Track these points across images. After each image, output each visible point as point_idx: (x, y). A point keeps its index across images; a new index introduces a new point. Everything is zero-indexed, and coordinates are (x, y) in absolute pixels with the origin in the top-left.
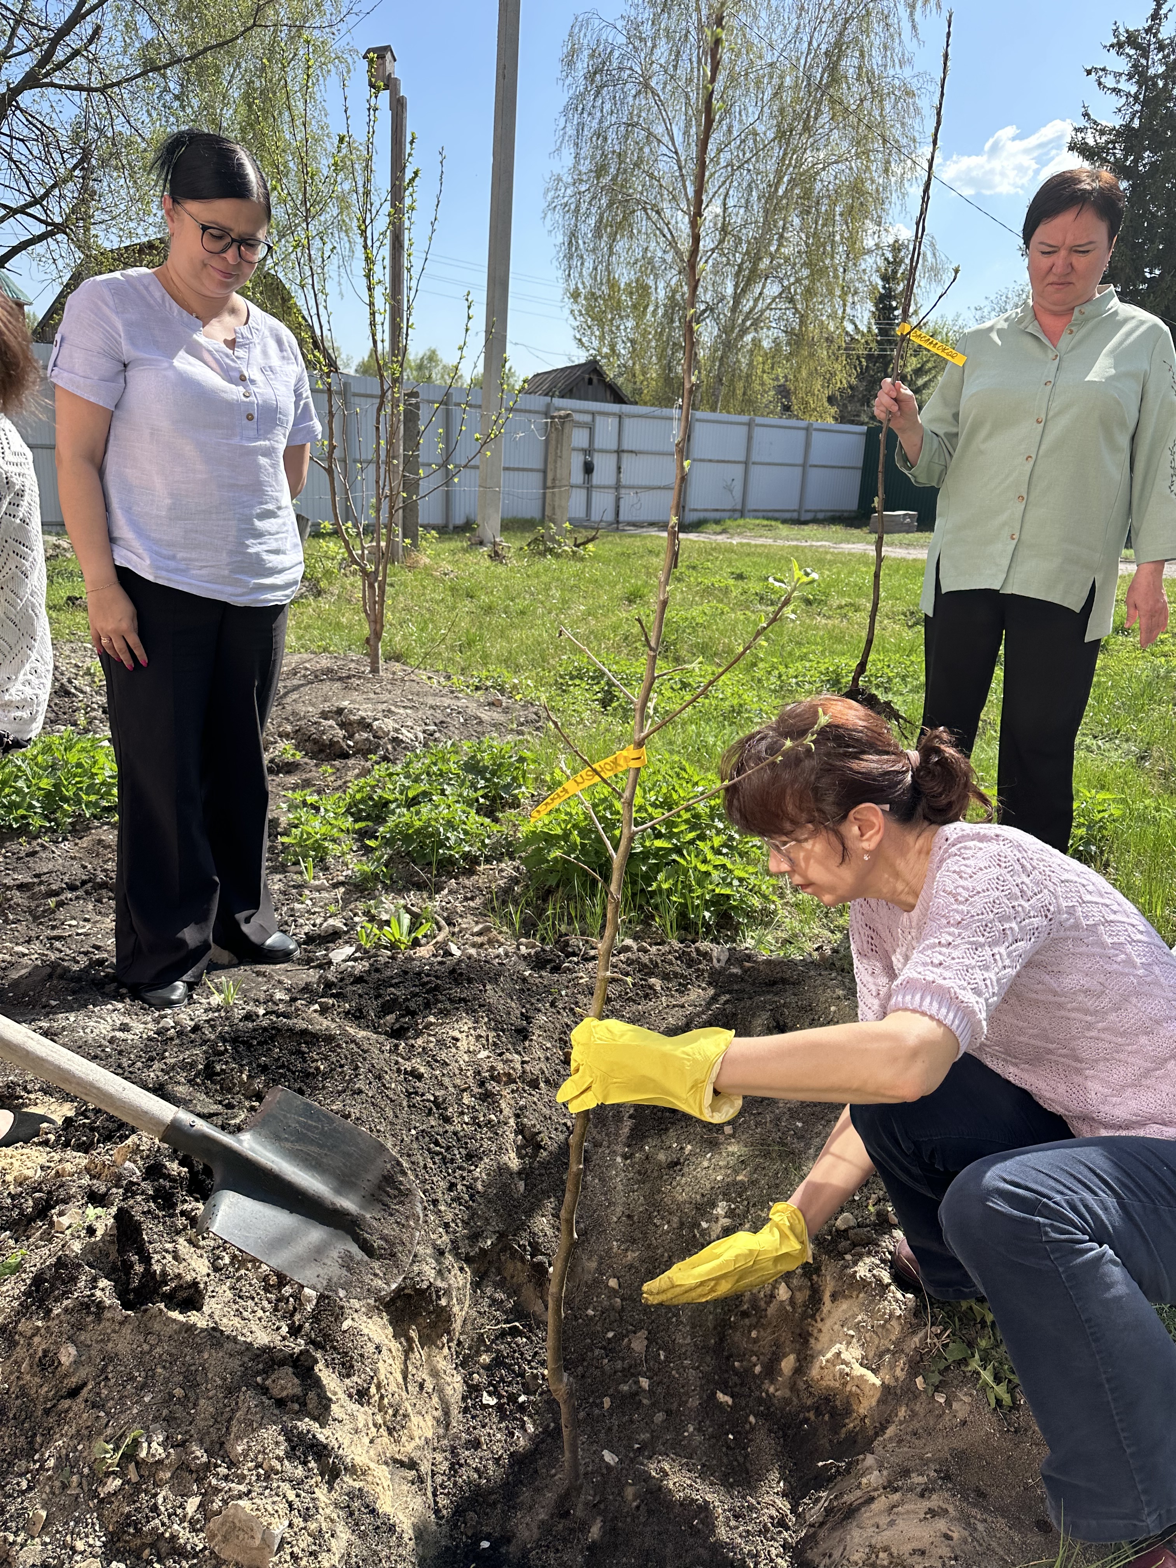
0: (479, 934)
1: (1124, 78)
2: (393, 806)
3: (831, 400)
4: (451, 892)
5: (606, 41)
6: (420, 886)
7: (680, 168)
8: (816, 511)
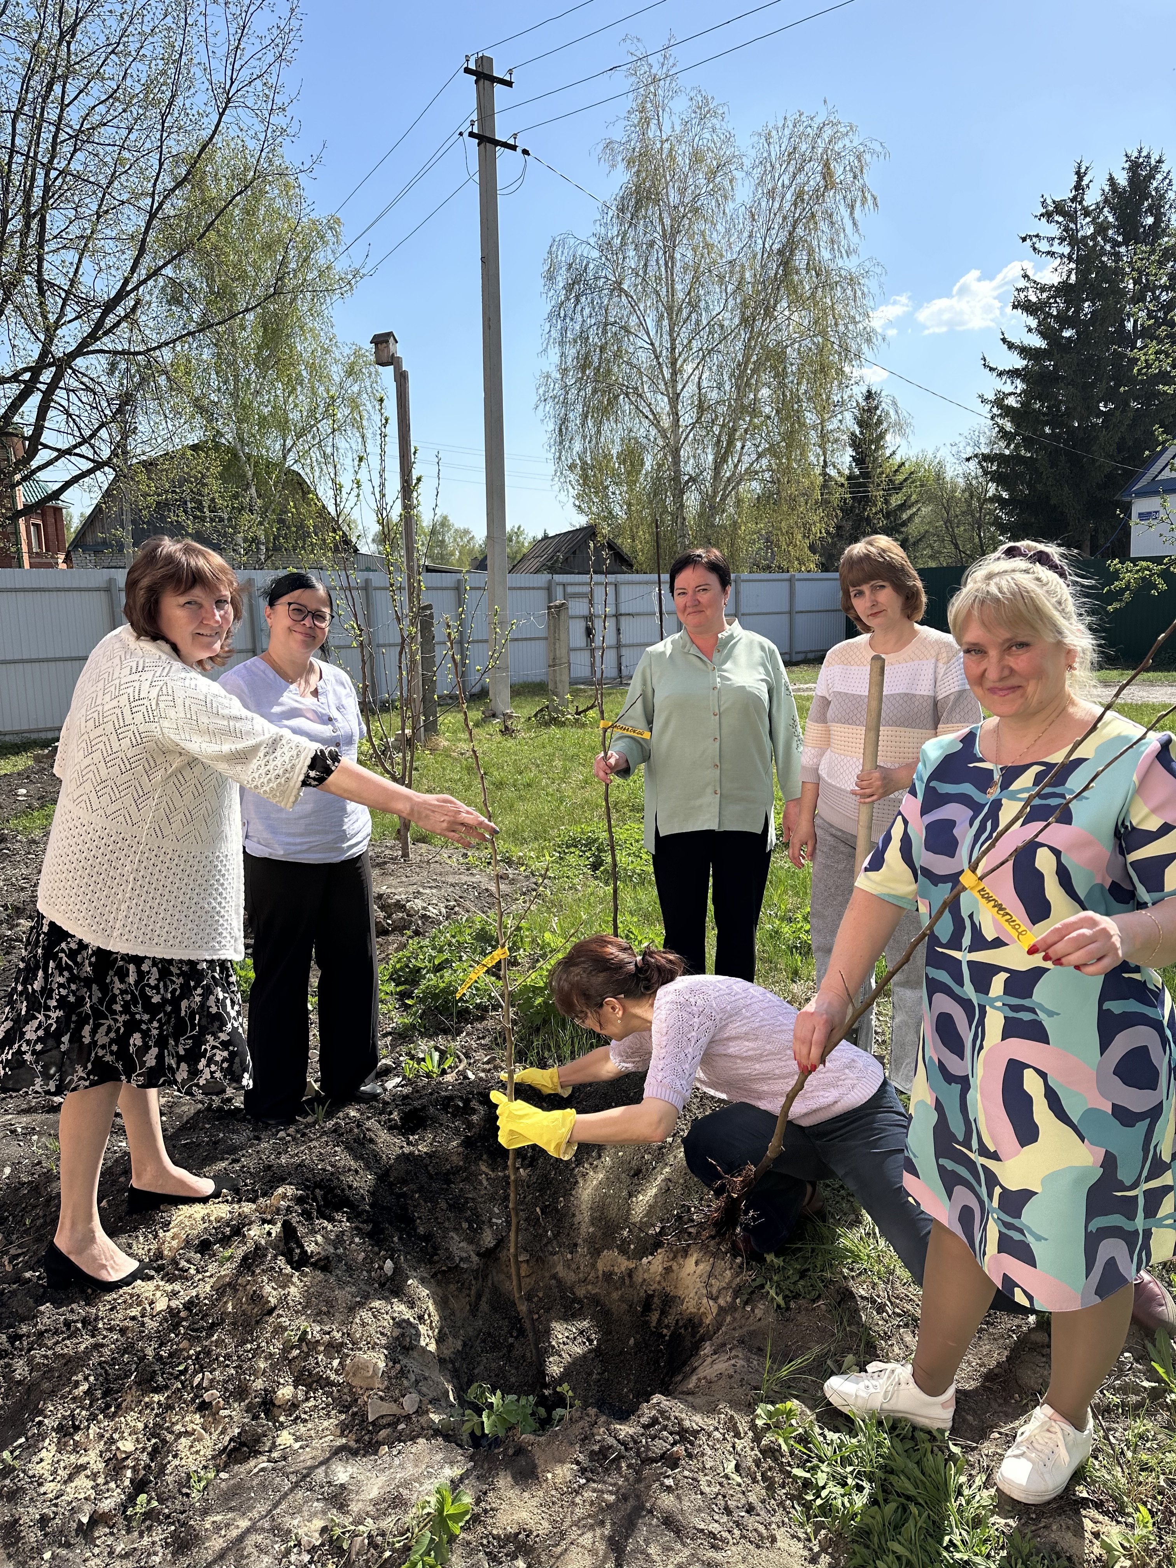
0: (488, 1063)
1: (1057, 241)
2: (425, 972)
3: (812, 548)
4: (468, 1034)
5: (582, 255)
6: (445, 1032)
7: (657, 358)
8: (806, 652)
